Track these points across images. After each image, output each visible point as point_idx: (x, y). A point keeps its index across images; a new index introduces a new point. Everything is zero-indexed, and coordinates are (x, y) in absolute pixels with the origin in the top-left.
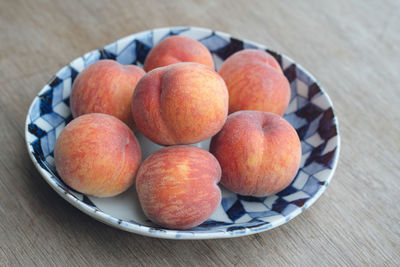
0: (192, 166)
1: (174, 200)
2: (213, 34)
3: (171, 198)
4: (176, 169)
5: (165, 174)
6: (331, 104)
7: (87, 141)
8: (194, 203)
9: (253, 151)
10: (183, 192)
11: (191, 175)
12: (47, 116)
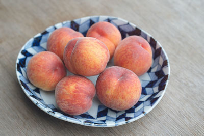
0: (76, 88)
1: (64, 101)
2: (128, 24)
3: (63, 99)
4: (69, 87)
5: (63, 88)
6: (169, 73)
7: (37, 64)
8: (73, 105)
9: (109, 88)
10: (68, 98)
11: (75, 92)
12: (35, 47)
